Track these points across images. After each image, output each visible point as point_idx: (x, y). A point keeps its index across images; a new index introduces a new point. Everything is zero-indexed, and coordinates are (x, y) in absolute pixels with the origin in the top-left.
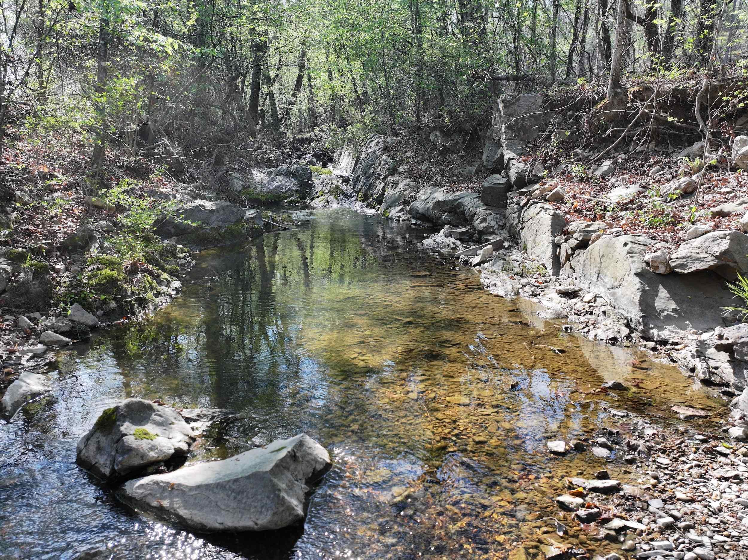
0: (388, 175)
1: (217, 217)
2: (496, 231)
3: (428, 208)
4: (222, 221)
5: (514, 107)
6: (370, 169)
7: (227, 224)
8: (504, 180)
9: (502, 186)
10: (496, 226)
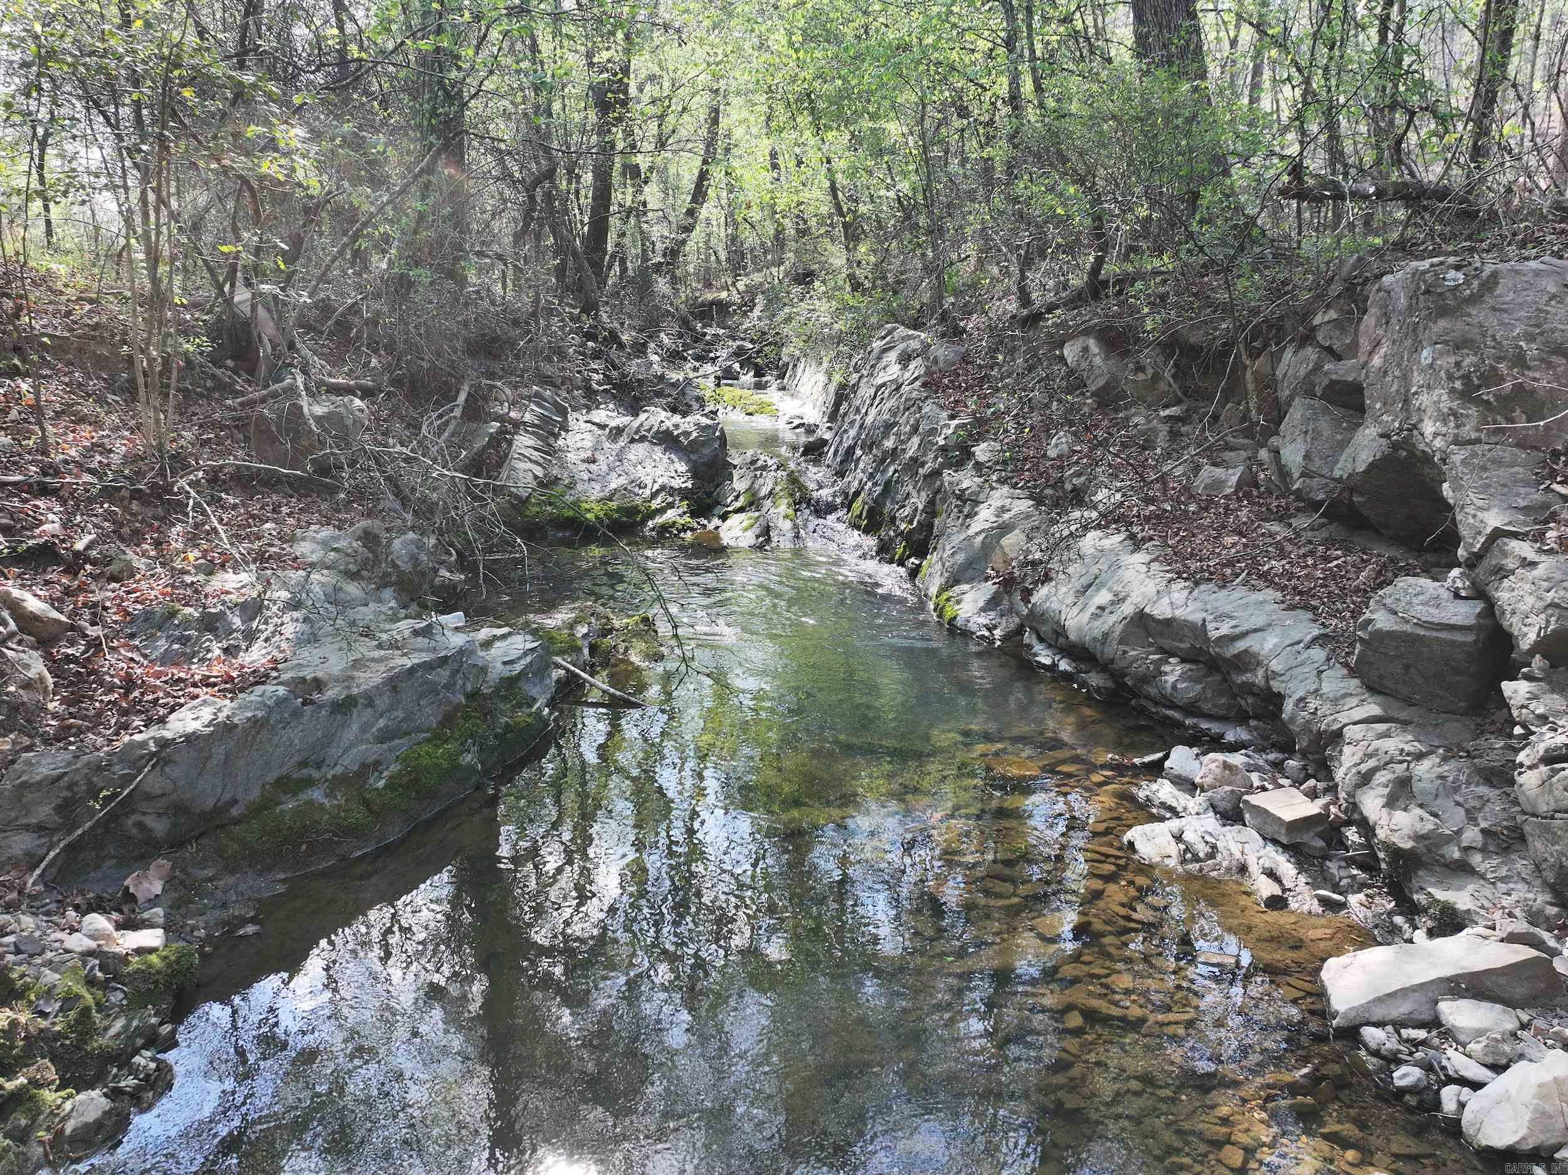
0: (943, 466)
1: (364, 728)
2: (1476, 859)
3: (1106, 635)
4: (385, 736)
5: (1478, 314)
6: (885, 435)
7: (401, 745)
8: (1464, 613)
9: (1458, 637)
10: (1472, 835)
